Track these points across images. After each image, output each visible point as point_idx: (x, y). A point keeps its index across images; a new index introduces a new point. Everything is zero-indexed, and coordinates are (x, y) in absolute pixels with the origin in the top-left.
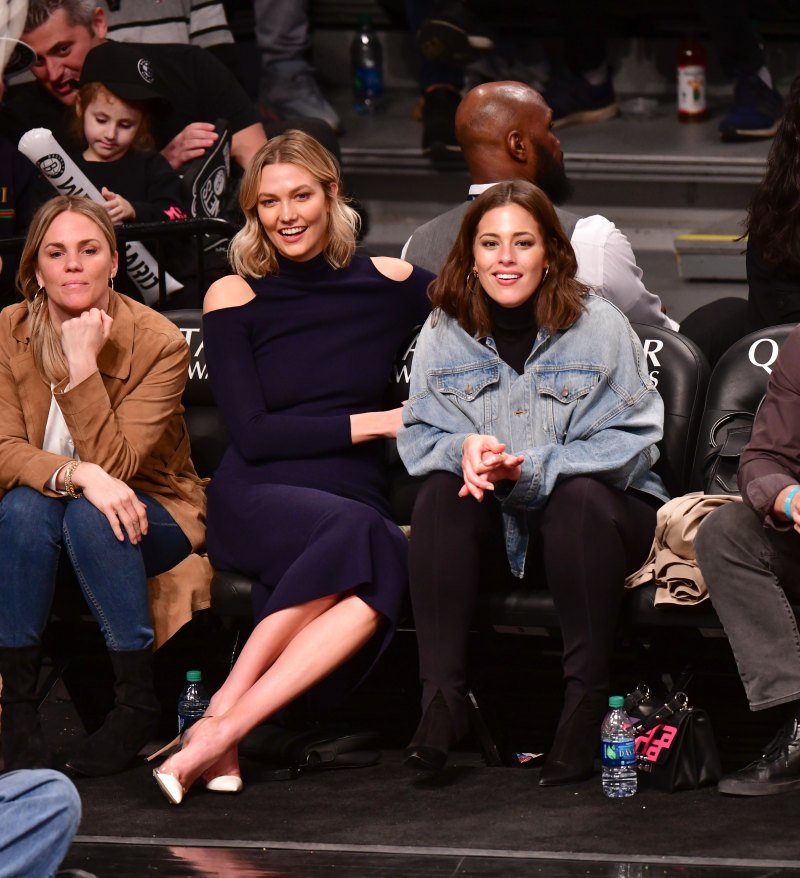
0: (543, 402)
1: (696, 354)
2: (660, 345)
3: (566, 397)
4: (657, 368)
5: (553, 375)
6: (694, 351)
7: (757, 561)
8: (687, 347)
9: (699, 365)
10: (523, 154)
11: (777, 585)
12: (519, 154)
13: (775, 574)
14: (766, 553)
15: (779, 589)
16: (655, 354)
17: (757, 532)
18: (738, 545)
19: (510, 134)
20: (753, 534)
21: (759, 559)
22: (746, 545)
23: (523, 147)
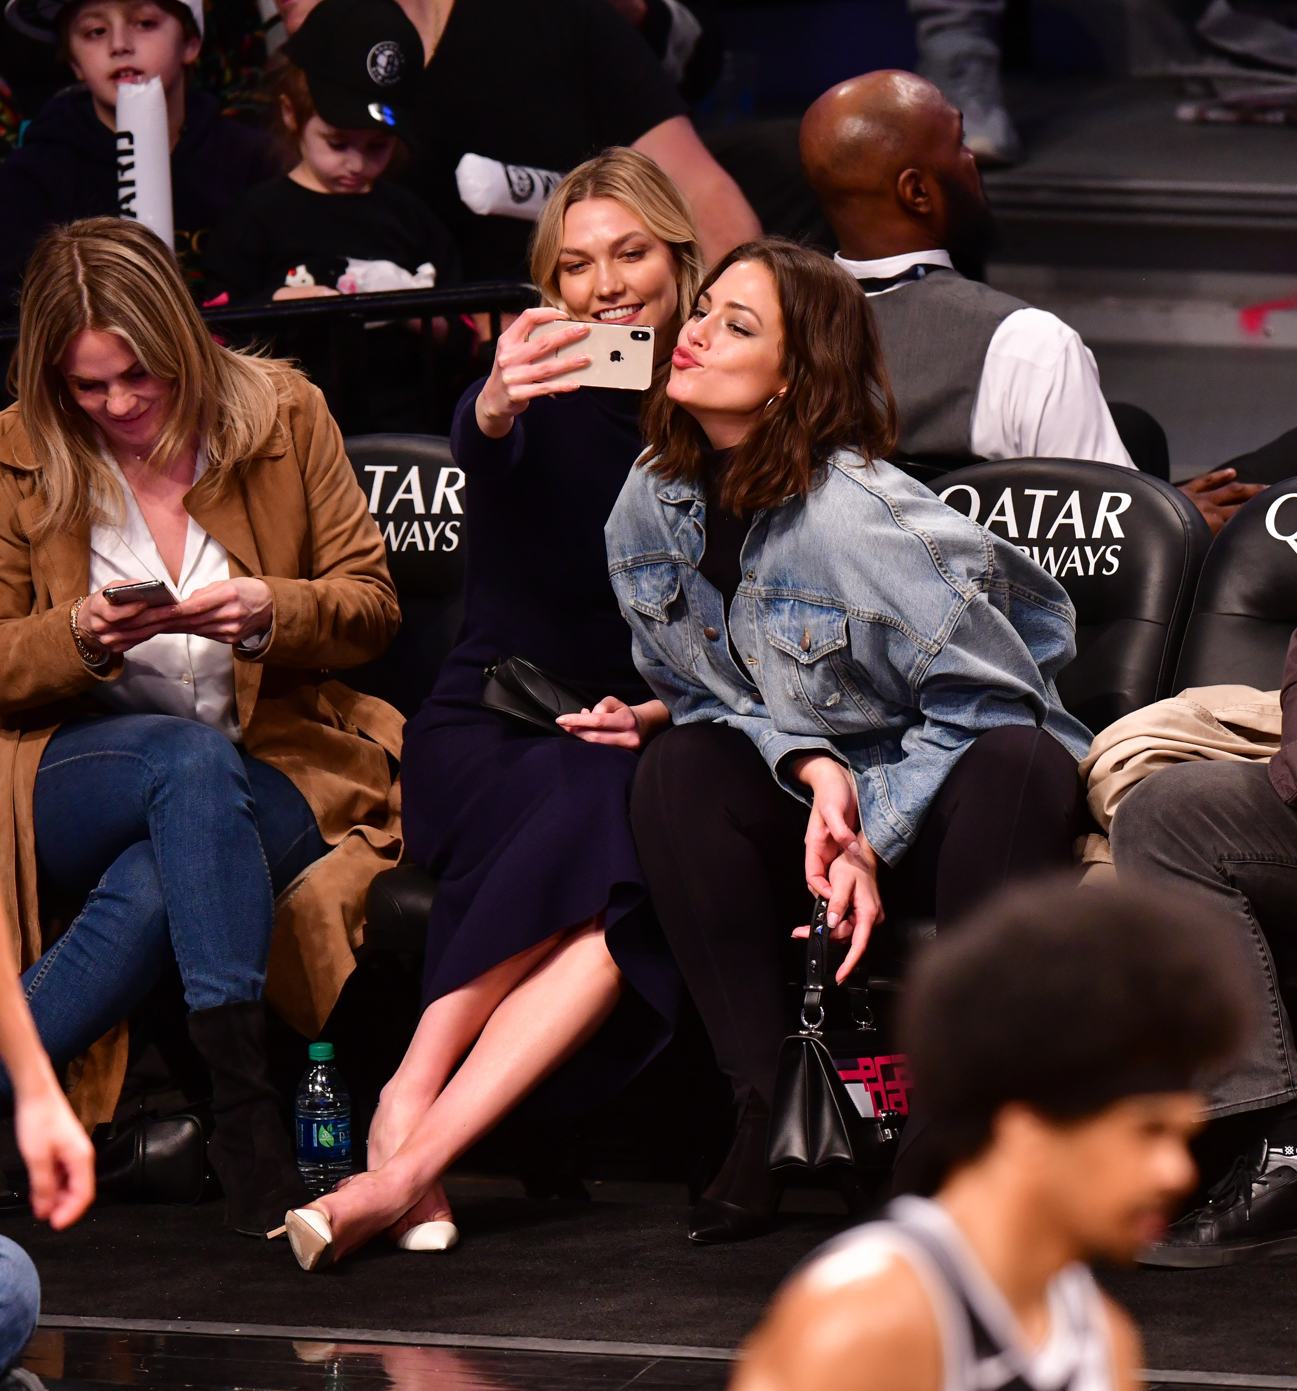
2: (1126, 500)
4: (1118, 541)
6: (1183, 511)
7: (1213, 870)
8: (1172, 505)
9: (1188, 537)
10: (926, 203)
11: (1246, 912)
12: (918, 204)
13: (1244, 894)
14: (1229, 856)
15: (1250, 918)
16: (1117, 516)
17: (1212, 821)
18: (1180, 840)
19: (903, 176)
20: (1206, 823)
21: (1215, 867)
22: (1192, 841)
23: (924, 191)
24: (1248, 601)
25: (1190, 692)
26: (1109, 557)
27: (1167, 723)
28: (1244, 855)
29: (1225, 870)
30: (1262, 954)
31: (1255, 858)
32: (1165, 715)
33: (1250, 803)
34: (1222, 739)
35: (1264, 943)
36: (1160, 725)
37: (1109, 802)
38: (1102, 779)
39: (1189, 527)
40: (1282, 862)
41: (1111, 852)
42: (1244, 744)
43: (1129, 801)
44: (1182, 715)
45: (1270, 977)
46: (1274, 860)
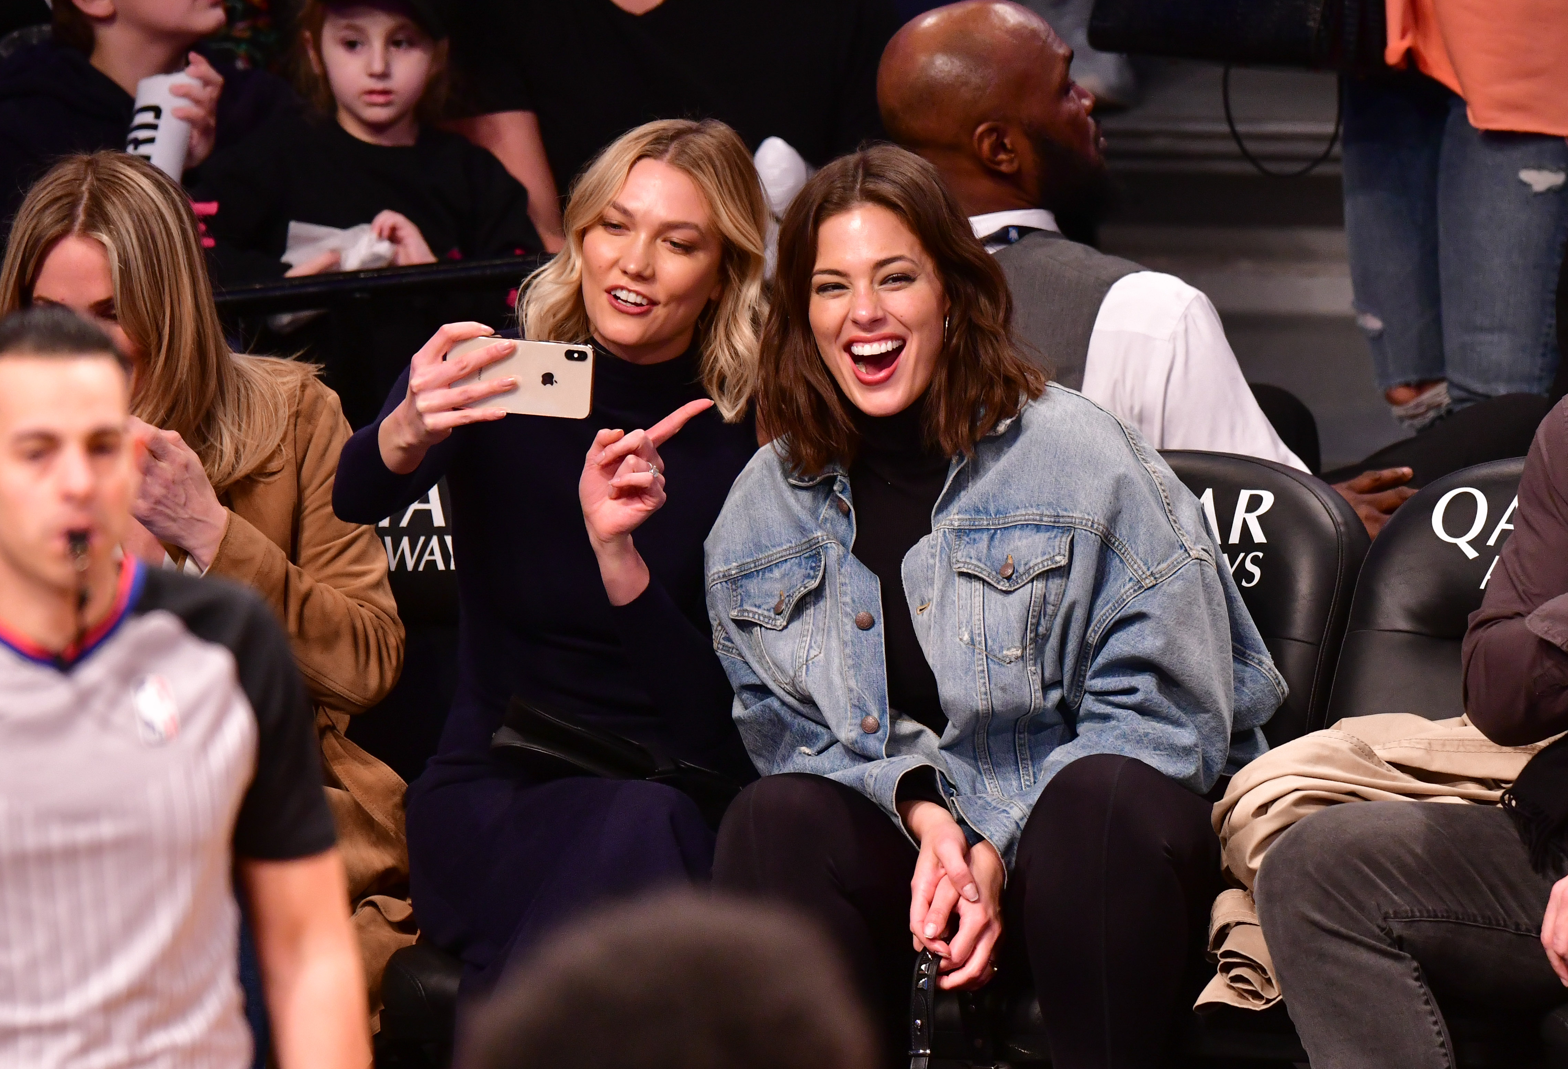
0: (962, 585)
1: (1339, 519)
2: (1268, 499)
3: (1009, 578)
4: (1259, 547)
5: (985, 536)
6: (1335, 512)
7: (1377, 931)
8: (1322, 504)
9: (1342, 541)
10: (1011, 161)
11: (1417, 979)
12: (1000, 163)
13: (1414, 958)
14: (1395, 913)
15: (1421, 986)
16: (1258, 517)
17: (1374, 872)
18: (1337, 895)
19: (981, 129)
20: (1367, 875)
21: (1379, 927)
22: (1351, 897)
23: (1009, 146)
24: (1414, 615)
25: (1347, 724)
26: (1250, 566)
27: (1319, 759)
28: (1412, 911)
29: (1391, 930)
30: (1436, 1028)
31: (1425, 914)
32: (1316, 750)
33: (1419, 850)
34: (1384, 777)
35: (1439, 1017)
36: (1311, 762)
37: (1251, 853)
38: (1242, 826)
39: (1342, 529)
40: (1457, 918)
41: (1256, 910)
42: (1410, 782)
43: (1279, 850)
44: (1336, 750)
45: (1446, 1055)
46: (1448, 917)
